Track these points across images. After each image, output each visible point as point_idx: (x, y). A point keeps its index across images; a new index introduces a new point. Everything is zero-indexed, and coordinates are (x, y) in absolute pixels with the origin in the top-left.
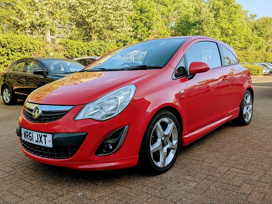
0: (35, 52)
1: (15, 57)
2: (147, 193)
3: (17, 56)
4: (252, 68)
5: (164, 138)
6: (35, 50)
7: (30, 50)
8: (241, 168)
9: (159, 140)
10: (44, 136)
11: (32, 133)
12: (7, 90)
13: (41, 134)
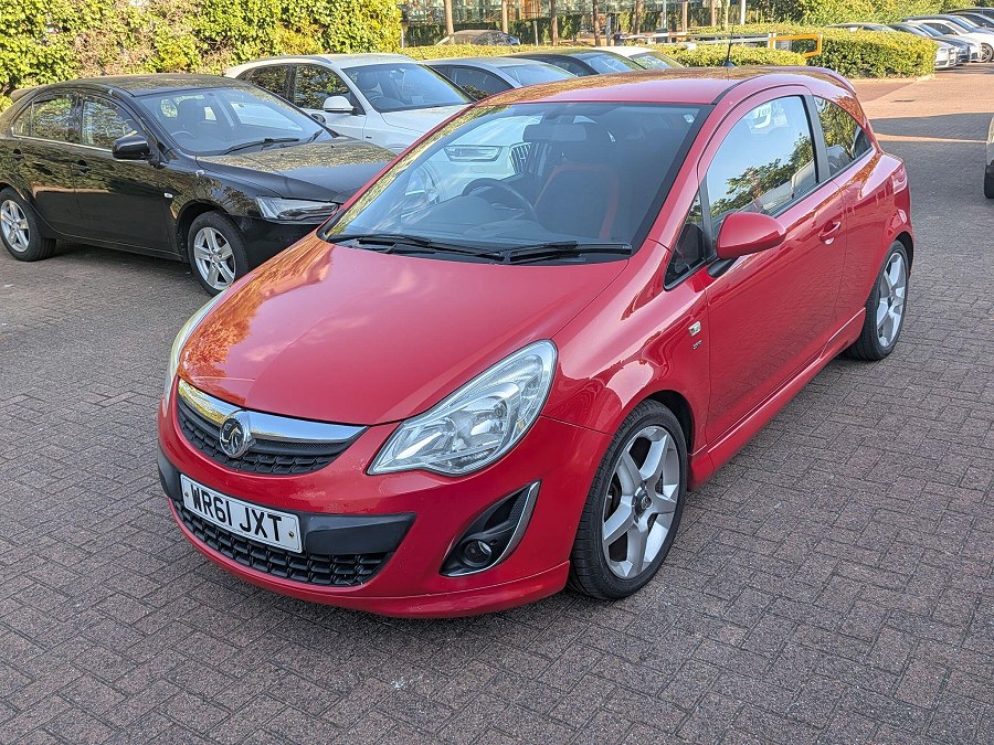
0: (84, 30)
1: (12, 55)
2: (600, 676)
3: (21, 52)
4: (896, 46)
5: (640, 489)
6: (83, 21)
7: (65, 21)
8: (872, 564)
9: (626, 502)
10: (270, 516)
11: (224, 501)
12: (12, 204)
13: (259, 510)
